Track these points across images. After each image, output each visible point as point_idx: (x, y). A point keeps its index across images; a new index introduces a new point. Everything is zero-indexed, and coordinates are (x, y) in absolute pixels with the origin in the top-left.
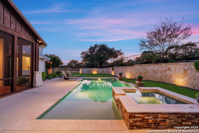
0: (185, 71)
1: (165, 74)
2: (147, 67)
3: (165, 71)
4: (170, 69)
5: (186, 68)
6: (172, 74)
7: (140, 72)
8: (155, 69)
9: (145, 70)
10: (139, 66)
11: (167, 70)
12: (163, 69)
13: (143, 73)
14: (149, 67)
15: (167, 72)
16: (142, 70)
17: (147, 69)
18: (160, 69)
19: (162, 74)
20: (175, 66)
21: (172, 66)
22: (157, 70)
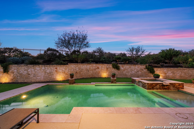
0: (107, 68)
1: (95, 71)
2: (82, 66)
3: (95, 69)
4: (98, 68)
5: (108, 67)
6: (100, 71)
7: (76, 71)
8: (88, 68)
9: (80, 69)
10: (74, 66)
11: (96, 69)
12: (94, 68)
13: (78, 72)
14: (84, 66)
15: (97, 70)
16: (77, 69)
17: (82, 68)
18: (92, 68)
19: (93, 71)
20: (102, 66)
21: (100, 66)
22: (90, 68)
